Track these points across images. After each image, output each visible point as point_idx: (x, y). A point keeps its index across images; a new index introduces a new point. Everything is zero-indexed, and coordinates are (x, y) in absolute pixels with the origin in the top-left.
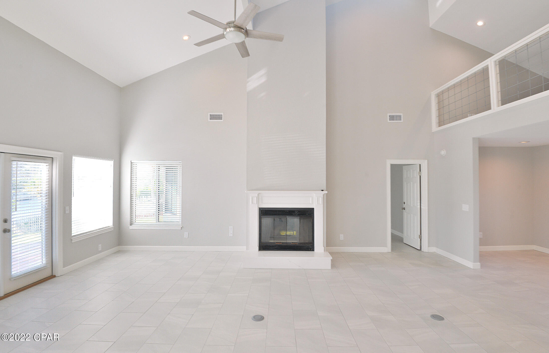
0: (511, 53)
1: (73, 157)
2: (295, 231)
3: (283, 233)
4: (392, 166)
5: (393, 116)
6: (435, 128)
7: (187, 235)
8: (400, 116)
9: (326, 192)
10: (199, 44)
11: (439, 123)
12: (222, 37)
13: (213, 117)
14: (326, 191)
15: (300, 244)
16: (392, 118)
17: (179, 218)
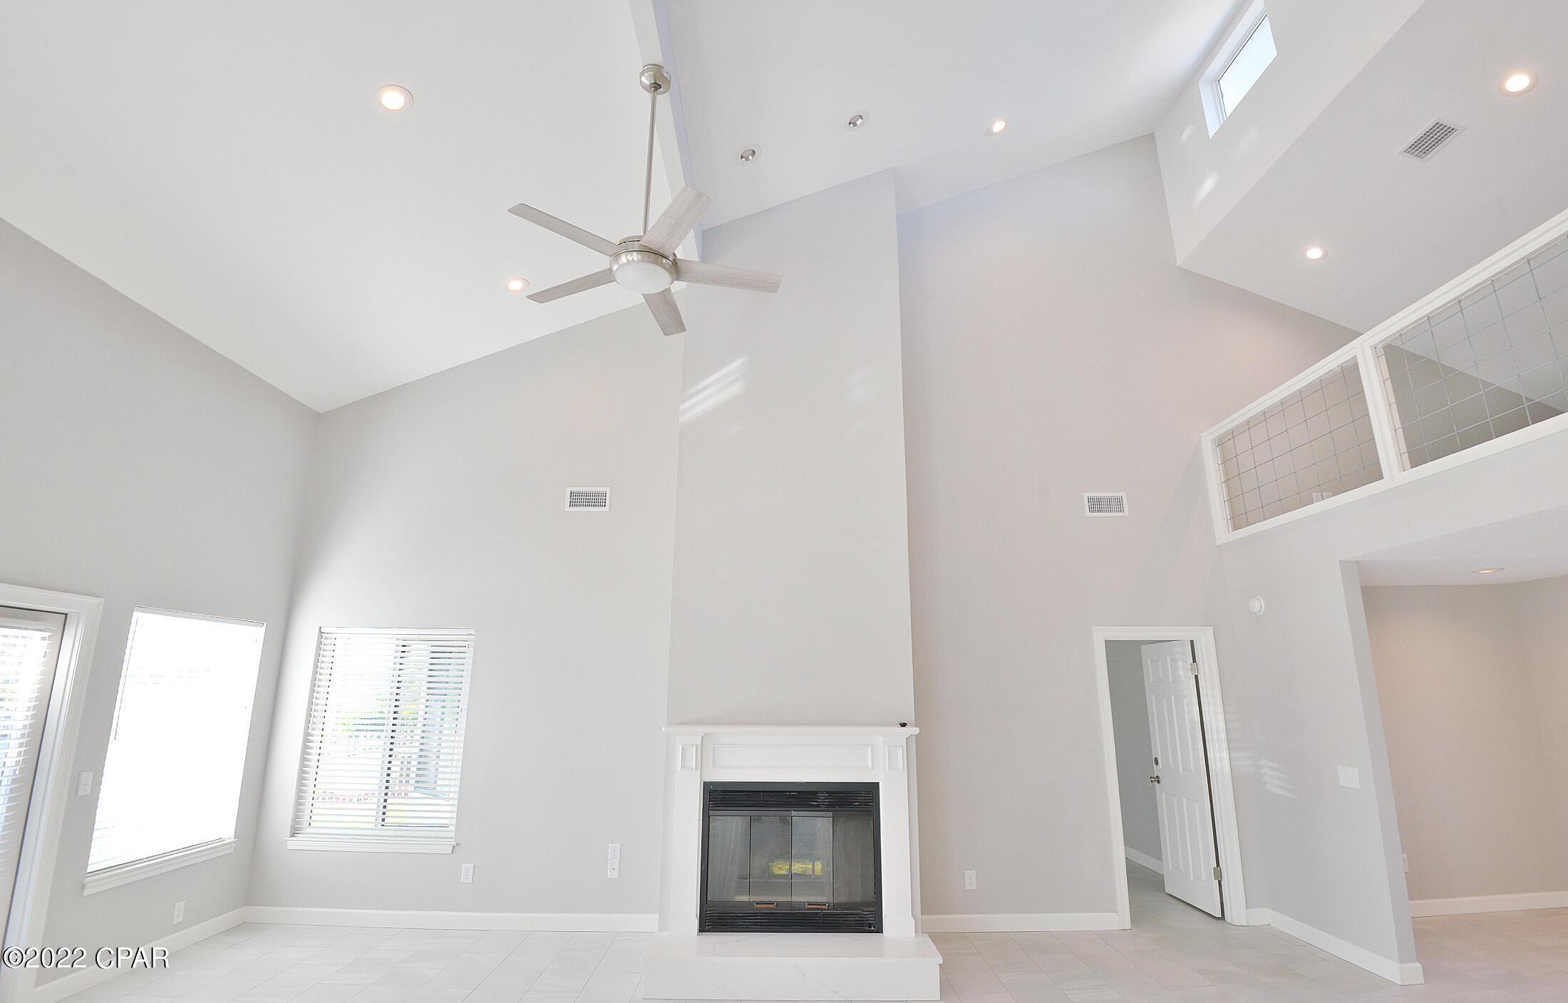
0: (1416, 326)
1: (136, 615)
2: (818, 859)
3: (780, 868)
4: (1110, 645)
5: (1099, 500)
6: (1222, 532)
7: (471, 871)
8: (1119, 501)
9: (916, 731)
10: (542, 297)
11: (1233, 518)
12: (605, 277)
13: (577, 499)
14: (916, 727)
15: (835, 906)
16: (1096, 505)
17: (448, 815)
